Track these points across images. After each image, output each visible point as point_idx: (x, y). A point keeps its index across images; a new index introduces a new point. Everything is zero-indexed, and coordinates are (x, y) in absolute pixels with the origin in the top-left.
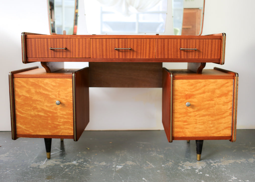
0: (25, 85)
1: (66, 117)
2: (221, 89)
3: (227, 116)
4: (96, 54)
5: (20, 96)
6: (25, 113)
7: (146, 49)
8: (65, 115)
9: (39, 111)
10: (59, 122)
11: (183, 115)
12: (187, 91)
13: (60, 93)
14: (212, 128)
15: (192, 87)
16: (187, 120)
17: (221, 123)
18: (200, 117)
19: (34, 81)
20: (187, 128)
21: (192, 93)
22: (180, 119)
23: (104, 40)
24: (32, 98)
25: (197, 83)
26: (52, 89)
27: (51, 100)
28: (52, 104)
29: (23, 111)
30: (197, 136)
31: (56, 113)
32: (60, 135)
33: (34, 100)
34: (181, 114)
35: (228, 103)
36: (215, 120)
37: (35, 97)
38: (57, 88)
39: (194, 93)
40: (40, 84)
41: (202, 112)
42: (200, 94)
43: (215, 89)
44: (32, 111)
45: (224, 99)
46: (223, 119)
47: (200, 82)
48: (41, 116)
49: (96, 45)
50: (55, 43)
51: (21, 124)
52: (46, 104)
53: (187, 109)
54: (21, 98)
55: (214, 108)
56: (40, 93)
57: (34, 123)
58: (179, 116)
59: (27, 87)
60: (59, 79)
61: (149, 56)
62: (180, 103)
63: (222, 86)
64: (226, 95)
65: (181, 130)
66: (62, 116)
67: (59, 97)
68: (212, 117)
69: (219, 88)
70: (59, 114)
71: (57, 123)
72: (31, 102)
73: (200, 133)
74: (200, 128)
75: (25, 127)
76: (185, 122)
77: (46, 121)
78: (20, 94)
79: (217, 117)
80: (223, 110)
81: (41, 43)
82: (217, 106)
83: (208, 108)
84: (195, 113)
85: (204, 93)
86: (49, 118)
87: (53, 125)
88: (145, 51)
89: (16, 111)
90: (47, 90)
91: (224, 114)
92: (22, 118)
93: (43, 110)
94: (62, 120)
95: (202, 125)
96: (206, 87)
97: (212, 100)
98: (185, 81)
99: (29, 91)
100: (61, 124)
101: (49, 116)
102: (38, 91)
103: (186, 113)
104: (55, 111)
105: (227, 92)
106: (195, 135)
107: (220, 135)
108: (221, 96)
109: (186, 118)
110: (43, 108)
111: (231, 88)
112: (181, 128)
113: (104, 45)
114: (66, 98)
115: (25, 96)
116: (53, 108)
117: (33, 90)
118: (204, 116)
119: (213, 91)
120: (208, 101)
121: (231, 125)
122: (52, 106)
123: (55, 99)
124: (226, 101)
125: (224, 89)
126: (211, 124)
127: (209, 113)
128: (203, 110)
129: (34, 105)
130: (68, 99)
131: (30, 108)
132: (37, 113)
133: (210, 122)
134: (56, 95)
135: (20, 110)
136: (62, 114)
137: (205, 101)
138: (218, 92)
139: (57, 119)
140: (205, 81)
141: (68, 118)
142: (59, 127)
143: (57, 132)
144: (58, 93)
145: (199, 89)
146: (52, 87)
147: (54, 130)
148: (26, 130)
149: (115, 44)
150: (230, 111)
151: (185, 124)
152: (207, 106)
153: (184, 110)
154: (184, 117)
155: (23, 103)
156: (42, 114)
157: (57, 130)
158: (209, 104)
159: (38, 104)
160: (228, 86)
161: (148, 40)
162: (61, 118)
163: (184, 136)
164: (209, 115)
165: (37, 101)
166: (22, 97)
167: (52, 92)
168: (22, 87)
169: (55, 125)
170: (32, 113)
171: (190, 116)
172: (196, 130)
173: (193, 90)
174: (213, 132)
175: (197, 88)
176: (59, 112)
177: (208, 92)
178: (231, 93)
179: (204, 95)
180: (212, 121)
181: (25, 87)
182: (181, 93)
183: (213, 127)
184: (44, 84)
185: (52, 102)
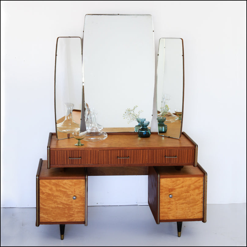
0: (48, 185)
1: (79, 208)
2: (195, 184)
3: (199, 204)
4: (103, 161)
5: (43, 193)
6: (47, 206)
7: (140, 157)
8: (79, 206)
9: (58, 204)
10: (74, 212)
11: (167, 204)
12: (170, 186)
13: (75, 190)
14: (189, 213)
15: (173, 183)
16: (170, 207)
17: (195, 209)
18: (180, 205)
19: (55, 182)
20: (170, 213)
21: (174, 188)
22: (165, 207)
23: (109, 151)
24: (53, 194)
25: (177, 181)
26: (69, 187)
27: (68, 196)
28: (69, 199)
29: (45, 205)
30: (177, 219)
31: (72, 205)
32: (74, 221)
33: (55, 196)
34: (165, 203)
35: (200, 194)
36: (191, 207)
37: (56, 193)
38: (73, 187)
39: (175, 188)
40: (60, 184)
41: (181, 201)
42: (180, 188)
43: (190, 184)
44: (53, 204)
45: (197, 191)
46: (197, 206)
47: (179, 180)
48: (60, 208)
49: (103, 155)
50: (73, 154)
51: (44, 214)
52: (64, 198)
53: (170, 200)
54: (44, 195)
55: (190, 198)
56: (60, 191)
57: (54, 213)
58: (164, 205)
59: (50, 186)
60: (75, 180)
61: (142, 162)
62: (165, 195)
63: (196, 182)
64: (198, 188)
65: (166, 215)
66: (76, 207)
67: (74, 193)
68: (189, 204)
69: (193, 184)
70: (74, 206)
71: (72, 213)
72: (53, 198)
73: (180, 216)
74: (180, 213)
75: (47, 216)
76: (169, 208)
77: (64, 211)
78: (44, 192)
79: (192, 205)
80: (197, 200)
81: (62, 154)
82: (192, 197)
83: (185, 198)
84: (176, 202)
85: (182, 187)
86: (66, 209)
87: (69, 214)
88: (139, 159)
89: (40, 204)
90: (65, 188)
91: (197, 202)
92: (44, 209)
93: (62, 203)
94: (76, 210)
95: (181, 210)
96: (184, 183)
97: (188, 192)
98: (168, 179)
99: (51, 190)
100: (75, 213)
101: (66, 208)
102: (58, 189)
103: (169, 202)
104: (71, 204)
105: (199, 186)
106: (176, 218)
107: (195, 218)
108: (194, 189)
109: (169, 205)
110: (62, 201)
111: (202, 183)
112: (166, 213)
113: (110, 155)
114: (80, 194)
115: (48, 193)
116: (70, 201)
117: (54, 189)
118: (183, 204)
119: (189, 186)
120: (185, 193)
121: (202, 210)
122: (69, 200)
123: (72, 194)
124: (198, 193)
125: (197, 184)
126: (188, 210)
127: (186, 202)
128: (182, 200)
129: (55, 200)
130: (81, 194)
131: (51, 202)
132: (56, 206)
133: (187, 208)
134: (72, 192)
135: (43, 203)
136: (77, 206)
137: (183, 193)
138: (192, 187)
139: (73, 210)
140: (183, 179)
141: (81, 208)
142: (73, 216)
143: (72, 219)
144: (74, 190)
145: (179, 185)
146: (69, 186)
147: (70, 218)
148: (47, 219)
149: (117, 154)
150: (202, 200)
151: (169, 210)
152: (185, 197)
153: (168, 200)
154: (168, 205)
155: (46, 198)
156: (61, 206)
157: (72, 218)
158: (186, 195)
159: (58, 199)
160: (200, 182)
161: (142, 151)
162: (75, 208)
163: (168, 219)
164: (186, 203)
165: (58, 196)
166: (46, 194)
167: (69, 189)
168: (46, 186)
169: (71, 214)
170: (53, 205)
171: (172, 204)
172: (177, 215)
173: (175, 185)
174: (190, 215)
175: (177, 184)
176: (74, 204)
177: (186, 186)
178: (202, 187)
179: (183, 189)
180: (189, 207)
181: (48, 186)
182: (165, 188)
183: (190, 211)
184: (63, 184)
185: (69, 197)
